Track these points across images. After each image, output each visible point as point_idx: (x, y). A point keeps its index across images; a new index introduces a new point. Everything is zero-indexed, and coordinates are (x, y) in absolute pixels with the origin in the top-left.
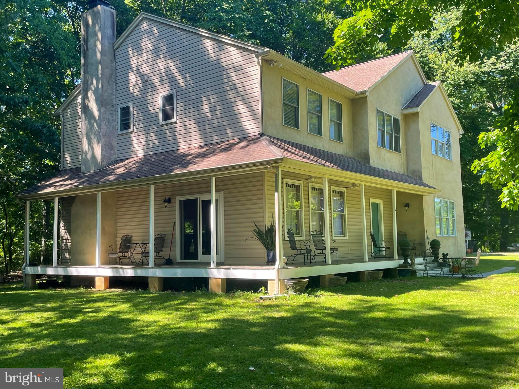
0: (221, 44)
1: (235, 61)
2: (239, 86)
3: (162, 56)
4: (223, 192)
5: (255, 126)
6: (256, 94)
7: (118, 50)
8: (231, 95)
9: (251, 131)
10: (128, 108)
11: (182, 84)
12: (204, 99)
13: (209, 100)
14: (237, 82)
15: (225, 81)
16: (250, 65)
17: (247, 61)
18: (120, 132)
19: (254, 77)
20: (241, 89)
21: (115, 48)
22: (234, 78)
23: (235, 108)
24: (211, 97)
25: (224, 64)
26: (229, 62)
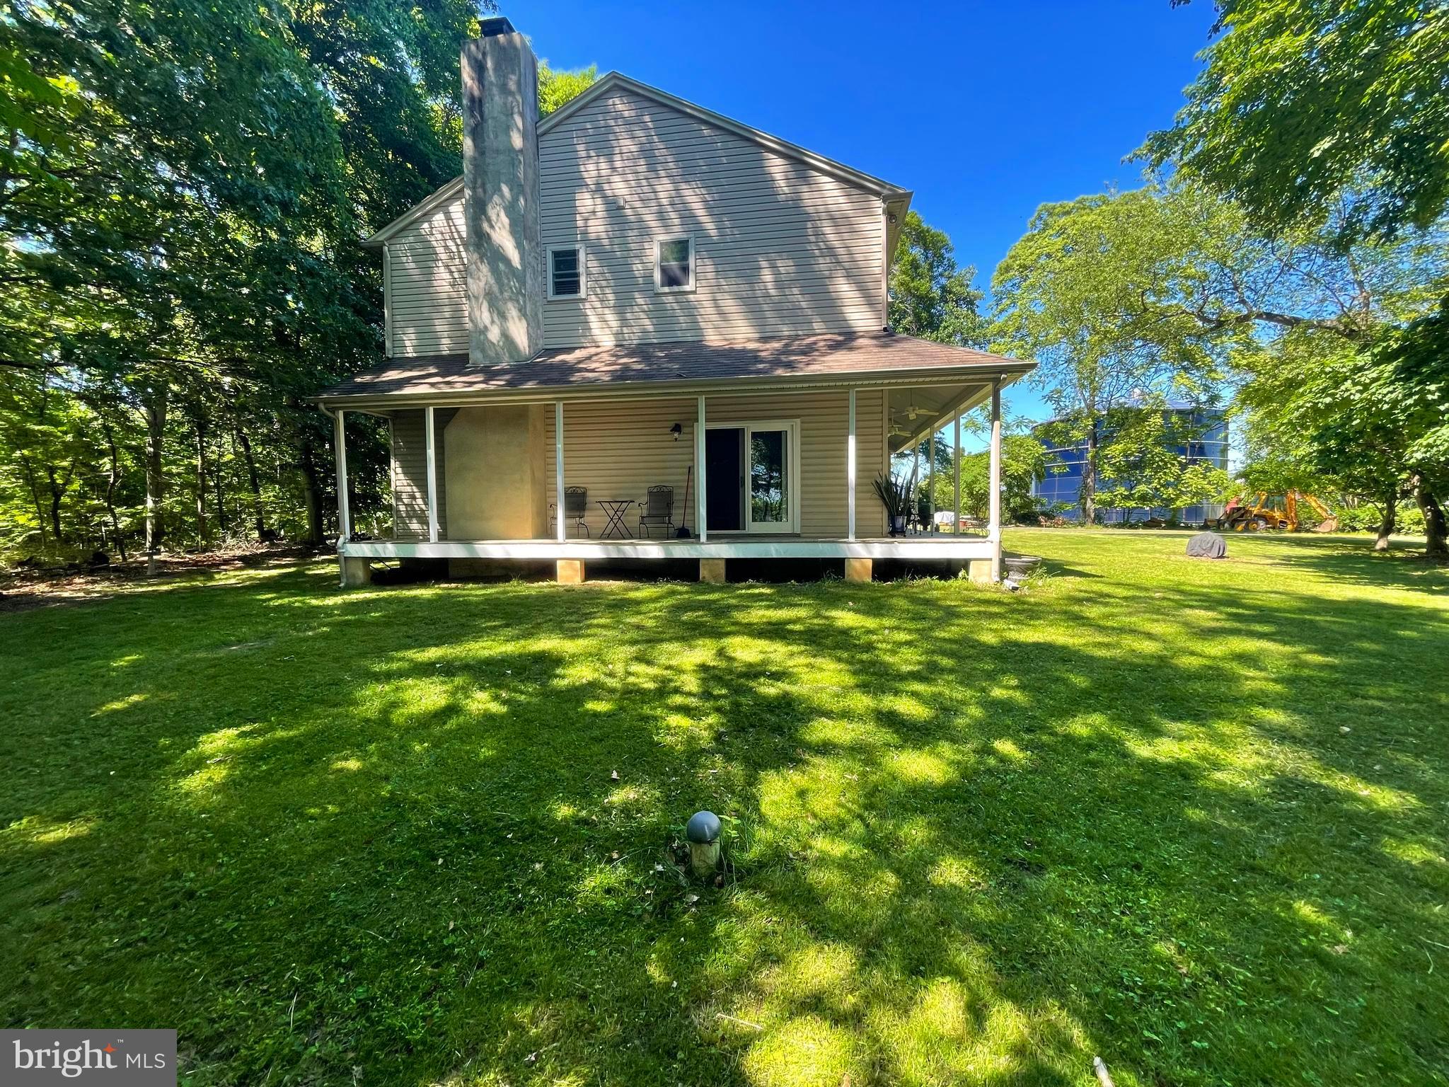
0: (802, 167)
1: (830, 201)
2: (841, 251)
3: (662, 173)
4: (798, 421)
5: (869, 315)
6: (877, 270)
7: (545, 138)
8: (823, 264)
9: (860, 323)
10: (574, 253)
11: (713, 233)
12: (764, 264)
13: (773, 267)
14: (837, 244)
15: (813, 239)
16: (865, 220)
17: (860, 213)
18: (551, 296)
19: (875, 241)
20: (845, 258)
21: (539, 131)
22: (831, 237)
23: (831, 288)
24: (779, 263)
25: (811, 210)
26: (819, 202)
